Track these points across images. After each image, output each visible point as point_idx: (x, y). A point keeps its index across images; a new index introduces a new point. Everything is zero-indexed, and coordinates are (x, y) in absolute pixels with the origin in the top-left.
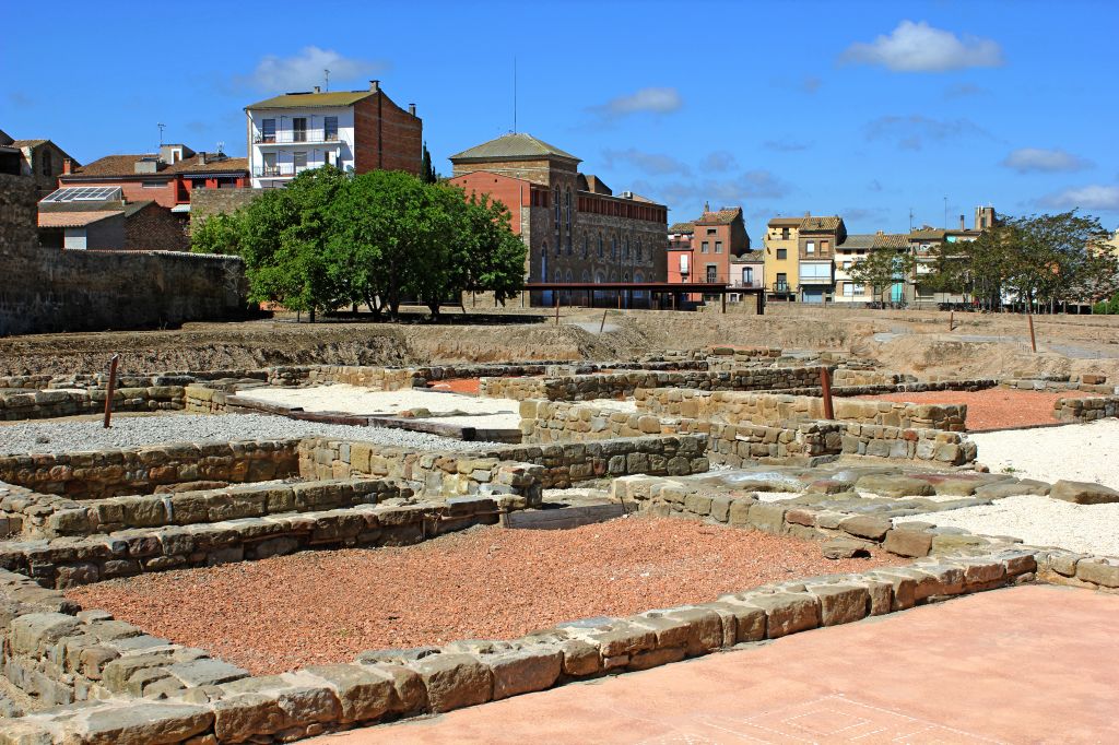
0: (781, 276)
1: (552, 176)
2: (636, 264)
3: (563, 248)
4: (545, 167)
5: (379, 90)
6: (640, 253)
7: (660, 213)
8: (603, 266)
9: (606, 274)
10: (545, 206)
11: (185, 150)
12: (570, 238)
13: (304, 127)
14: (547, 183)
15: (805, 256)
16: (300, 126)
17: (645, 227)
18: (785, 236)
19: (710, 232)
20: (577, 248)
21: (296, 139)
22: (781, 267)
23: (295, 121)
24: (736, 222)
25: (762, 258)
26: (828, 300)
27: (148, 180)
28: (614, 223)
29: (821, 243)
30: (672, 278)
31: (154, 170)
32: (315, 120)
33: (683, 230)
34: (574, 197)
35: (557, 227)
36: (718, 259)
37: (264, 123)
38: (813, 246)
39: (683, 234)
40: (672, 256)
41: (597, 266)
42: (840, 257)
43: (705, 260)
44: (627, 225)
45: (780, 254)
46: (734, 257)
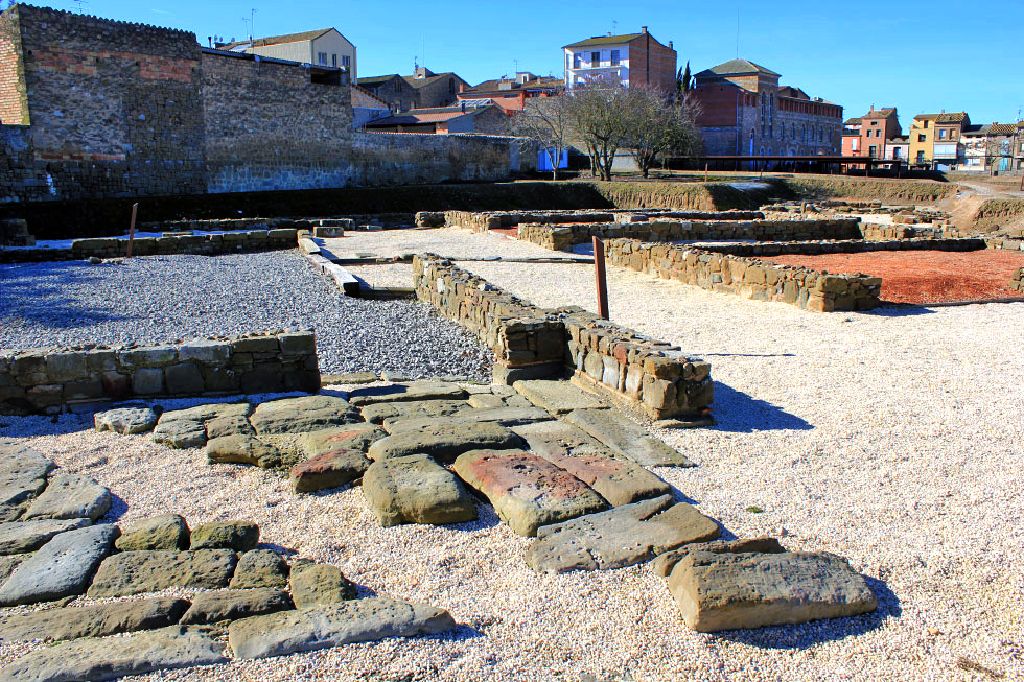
0: (920, 153)
1: (760, 86)
2: (818, 144)
3: (766, 134)
4: (755, 79)
5: (647, 32)
6: (821, 138)
7: (837, 111)
8: (795, 146)
9: (797, 150)
10: (754, 106)
11: (531, 75)
12: (771, 127)
13: (599, 60)
14: (756, 91)
15: (939, 139)
16: (595, 58)
17: (826, 120)
18: (926, 126)
19: (873, 123)
20: (777, 133)
21: (593, 66)
22: (921, 146)
23: (593, 54)
24: (892, 118)
25: (908, 141)
26: (953, 169)
27: (506, 94)
28: (804, 117)
29: (951, 130)
30: (846, 153)
31: (510, 88)
32: (605, 53)
33: (855, 122)
34: (775, 100)
35: (763, 119)
36: (877, 141)
37: (575, 56)
38: (945, 133)
39: (855, 125)
40: (844, 140)
41: (790, 145)
42: (964, 140)
43: (868, 142)
44: (813, 119)
45: (921, 138)
46: (888, 140)
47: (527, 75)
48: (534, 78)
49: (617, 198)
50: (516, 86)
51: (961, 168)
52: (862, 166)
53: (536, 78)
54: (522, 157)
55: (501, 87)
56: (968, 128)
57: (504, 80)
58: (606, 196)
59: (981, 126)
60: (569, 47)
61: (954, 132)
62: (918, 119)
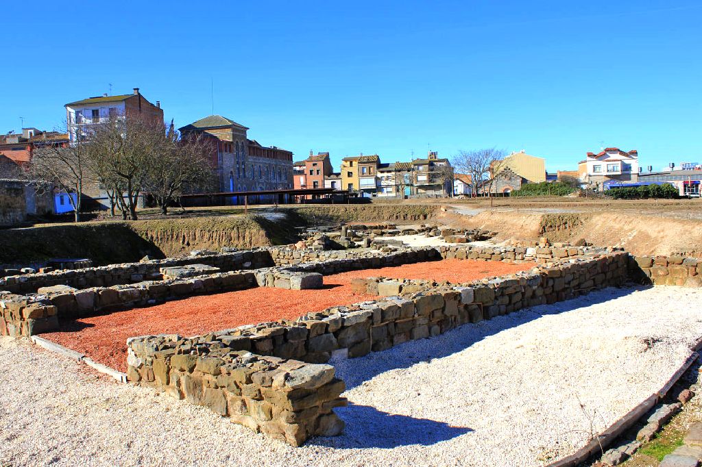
0: (350, 185)
1: (234, 136)
2: (278, 182)
3: (241, 174)
4: (229, 131)
5: (139, 94)
6: (280, 176)
7: (288, 155)
8: (263, 183)
10: (230, 152)
11: (36, 131)
12: (244, 169)
13: (98, 116)
14: (231, 140)
15: (362, 174)
16: (95, 115)
17: (282, 163)
18: (351, 165)
19: (314, 165)
20: (248, 174)
21: (93, 121)
22: (350, 180)
23: (93, 111)
24: (326, 160)
25: (340, 177)
26: (374, 196)
27: (14, 147)
28: (267, 161)
29: (370, 168)
30: (297, 187)
31: (17, 142)
32: (104, 110)
33: (300, 164)
34: (246, 148)
35: (238, 163)
36: (318, 178)
37: (77, 113)
38: (365, 170)
39: (300, 166)
40: (296, 178)
41: (259, 183)
42: (379, 175)
43: (312, 179)
44: (273, 162)
45: (350, 174)
46: (326, 177)
47: (32, 131)
48: (39, 134)
49: (157, 238)
50: (23, 141)
51: (380, 195)
52: (310, 197)
53: (41, 133)
54: (38, 200)
55: (9, 141)
56: (381, 166)
57: (10, 135)
58: (144, 237)
59: (389, 164)
60: (71, 105)
61: (371, 169)
62: (346, 160)
